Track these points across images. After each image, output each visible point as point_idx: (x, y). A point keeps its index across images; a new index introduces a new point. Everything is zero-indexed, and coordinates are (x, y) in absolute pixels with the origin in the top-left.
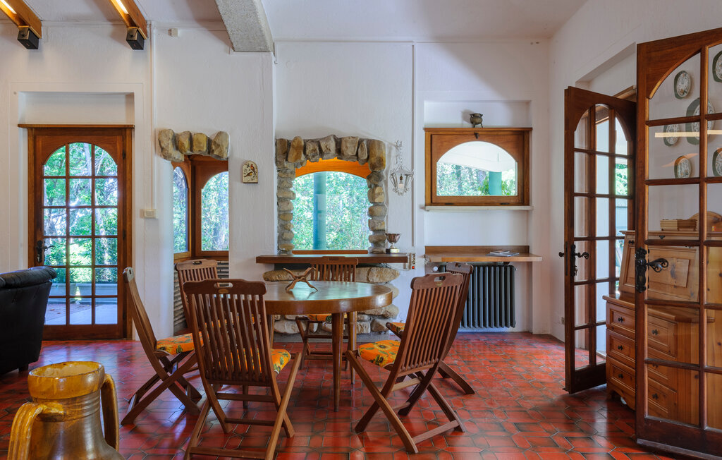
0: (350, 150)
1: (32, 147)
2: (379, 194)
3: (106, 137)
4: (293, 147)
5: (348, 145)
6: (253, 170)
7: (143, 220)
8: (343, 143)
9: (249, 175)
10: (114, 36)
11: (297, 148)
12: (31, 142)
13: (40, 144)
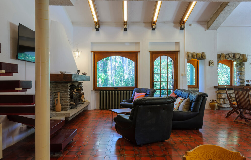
0: (238, 57)
1: (151, 57)
2: (243, 69)
3: (171, 54)
4: (222, 56)
5: (237, 55)
6: (213, 62)
7: (182, 76)
8: (236, 55)
9: (211, 64)
10: (175, 27)
11: (223, 57)
12: (151, 56)
13: (153, 56)
